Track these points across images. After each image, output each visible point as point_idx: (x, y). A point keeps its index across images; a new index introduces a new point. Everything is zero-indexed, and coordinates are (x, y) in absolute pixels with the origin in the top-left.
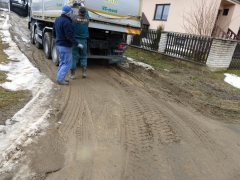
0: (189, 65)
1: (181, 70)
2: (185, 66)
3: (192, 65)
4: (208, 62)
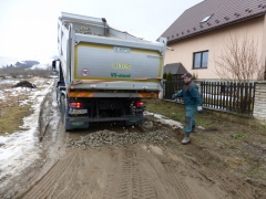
0: (231, 118)
1: (219, 127)
2: (227, 120)
3: (235, 119)
4: (255, 114)
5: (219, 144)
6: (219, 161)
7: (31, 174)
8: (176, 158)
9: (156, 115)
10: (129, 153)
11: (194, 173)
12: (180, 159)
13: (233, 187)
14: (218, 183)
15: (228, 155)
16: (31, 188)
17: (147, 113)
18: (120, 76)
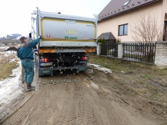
0: (141, 65)
2: (138, 66)
3: (144, 65)
4: (156, 62)
5: (133, 81)
6: (132, 91)
7: (17, 103)
8: (106, 91)
9: (95, 65)
10: (77, 88)
11: (117, 99)
12: (109, 91)
13: (140, 106)
14: (131, 104)
15: (138, 87)
17: (89, 64)
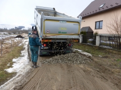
0: (114, 52)
1: (109, 56)
2: (112, 53)
3: (116, 52)
5: (109, 63)
6: (109, 71)
8: (89, 69)
10: (69, 67)
11: (98, 76)
12: (91, 70)
13: (117, 82)
14: (109, 80)
15: (113, 68)
16: (31, 80)
18: (62, 33)
